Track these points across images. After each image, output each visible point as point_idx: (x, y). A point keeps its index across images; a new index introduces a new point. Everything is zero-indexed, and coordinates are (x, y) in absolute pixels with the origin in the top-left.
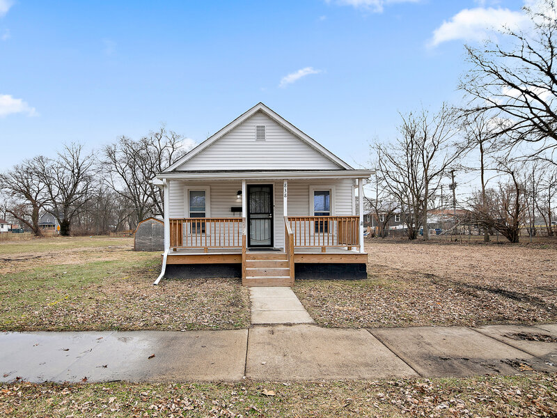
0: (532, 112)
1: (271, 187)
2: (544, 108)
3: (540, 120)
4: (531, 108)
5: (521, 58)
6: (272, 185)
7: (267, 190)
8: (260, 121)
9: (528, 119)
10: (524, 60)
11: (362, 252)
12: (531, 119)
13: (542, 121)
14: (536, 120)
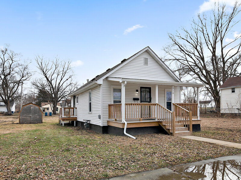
0: (188, 63)
1: (150, 88)
2: (194, 62)
3: (191, 66)
4: (188, 61)
5: (187, 40)
6: (151, 88)
7: (148, 90)
8: (146, 56)
9: (187, 66)
10: (188, 41)
11: (199, 119)
12: (188, 66)
13: (192, 67)
14: (190, 66)
